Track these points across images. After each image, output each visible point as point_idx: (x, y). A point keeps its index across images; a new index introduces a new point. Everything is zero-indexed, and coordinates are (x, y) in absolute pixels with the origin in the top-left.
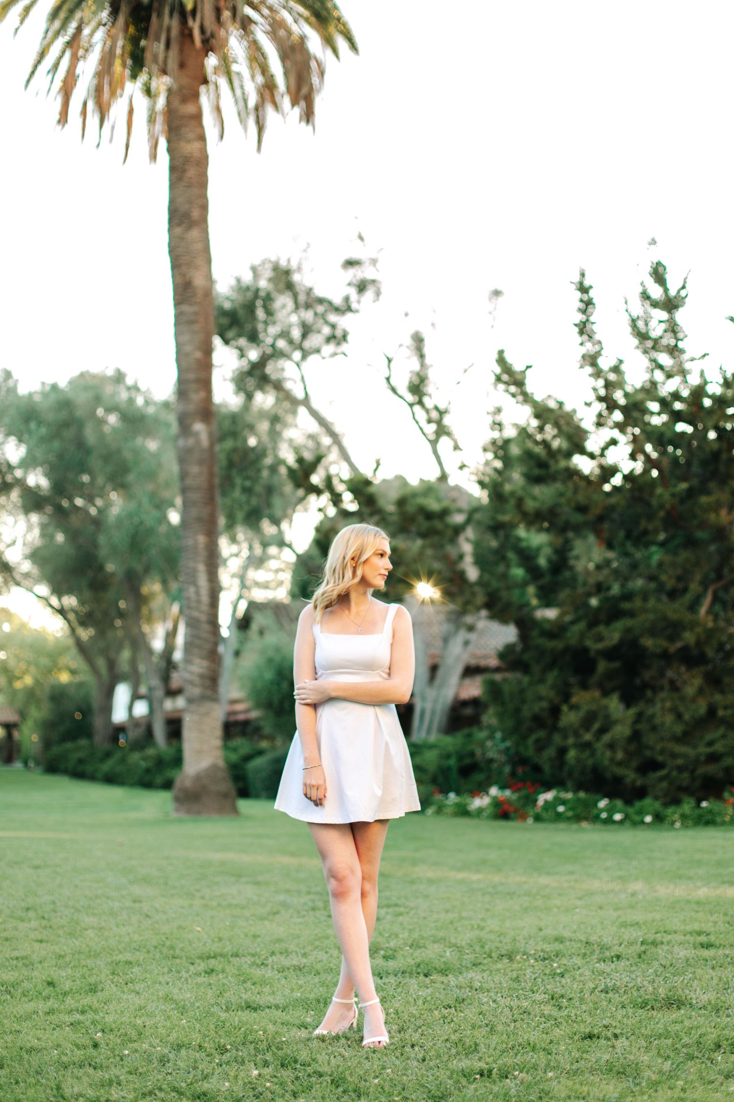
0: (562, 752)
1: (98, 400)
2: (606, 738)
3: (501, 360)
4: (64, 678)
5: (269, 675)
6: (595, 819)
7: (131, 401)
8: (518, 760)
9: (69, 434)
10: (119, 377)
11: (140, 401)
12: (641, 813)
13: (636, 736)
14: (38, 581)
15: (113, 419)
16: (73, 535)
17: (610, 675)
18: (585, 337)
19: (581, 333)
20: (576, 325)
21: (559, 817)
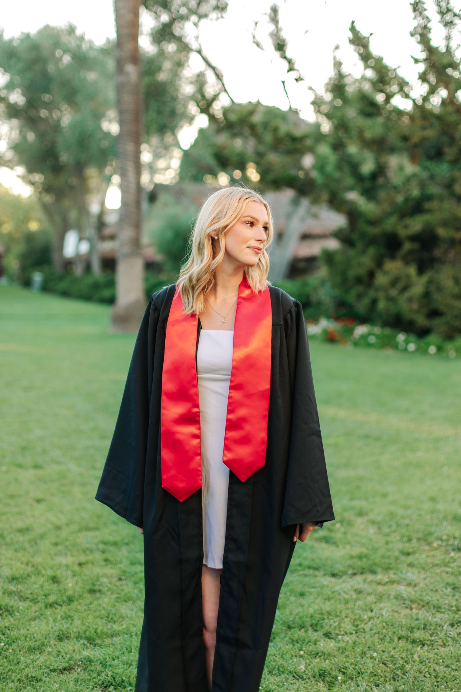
0: (374, 302)
1: (57, 44)
2: (407, 294)
3: (353, 29)
4: (34, 226)
5: (169, 234)
6: (395, 347)
7: (79, 47)
8: (341, 304)
9: (38, 67)
10: (71, 30)
11: (84, 47)
12: (428, 345)
13: (427, 295)
14: (18, 164)
15: (67, 59)
16: (41, 136)
17: (411, 252)
18: (417, 13)
19: (415, 10)
20: (411, 4)
21: (369, 345)
